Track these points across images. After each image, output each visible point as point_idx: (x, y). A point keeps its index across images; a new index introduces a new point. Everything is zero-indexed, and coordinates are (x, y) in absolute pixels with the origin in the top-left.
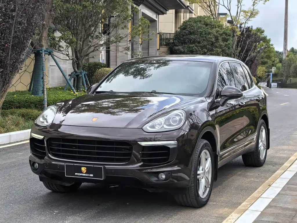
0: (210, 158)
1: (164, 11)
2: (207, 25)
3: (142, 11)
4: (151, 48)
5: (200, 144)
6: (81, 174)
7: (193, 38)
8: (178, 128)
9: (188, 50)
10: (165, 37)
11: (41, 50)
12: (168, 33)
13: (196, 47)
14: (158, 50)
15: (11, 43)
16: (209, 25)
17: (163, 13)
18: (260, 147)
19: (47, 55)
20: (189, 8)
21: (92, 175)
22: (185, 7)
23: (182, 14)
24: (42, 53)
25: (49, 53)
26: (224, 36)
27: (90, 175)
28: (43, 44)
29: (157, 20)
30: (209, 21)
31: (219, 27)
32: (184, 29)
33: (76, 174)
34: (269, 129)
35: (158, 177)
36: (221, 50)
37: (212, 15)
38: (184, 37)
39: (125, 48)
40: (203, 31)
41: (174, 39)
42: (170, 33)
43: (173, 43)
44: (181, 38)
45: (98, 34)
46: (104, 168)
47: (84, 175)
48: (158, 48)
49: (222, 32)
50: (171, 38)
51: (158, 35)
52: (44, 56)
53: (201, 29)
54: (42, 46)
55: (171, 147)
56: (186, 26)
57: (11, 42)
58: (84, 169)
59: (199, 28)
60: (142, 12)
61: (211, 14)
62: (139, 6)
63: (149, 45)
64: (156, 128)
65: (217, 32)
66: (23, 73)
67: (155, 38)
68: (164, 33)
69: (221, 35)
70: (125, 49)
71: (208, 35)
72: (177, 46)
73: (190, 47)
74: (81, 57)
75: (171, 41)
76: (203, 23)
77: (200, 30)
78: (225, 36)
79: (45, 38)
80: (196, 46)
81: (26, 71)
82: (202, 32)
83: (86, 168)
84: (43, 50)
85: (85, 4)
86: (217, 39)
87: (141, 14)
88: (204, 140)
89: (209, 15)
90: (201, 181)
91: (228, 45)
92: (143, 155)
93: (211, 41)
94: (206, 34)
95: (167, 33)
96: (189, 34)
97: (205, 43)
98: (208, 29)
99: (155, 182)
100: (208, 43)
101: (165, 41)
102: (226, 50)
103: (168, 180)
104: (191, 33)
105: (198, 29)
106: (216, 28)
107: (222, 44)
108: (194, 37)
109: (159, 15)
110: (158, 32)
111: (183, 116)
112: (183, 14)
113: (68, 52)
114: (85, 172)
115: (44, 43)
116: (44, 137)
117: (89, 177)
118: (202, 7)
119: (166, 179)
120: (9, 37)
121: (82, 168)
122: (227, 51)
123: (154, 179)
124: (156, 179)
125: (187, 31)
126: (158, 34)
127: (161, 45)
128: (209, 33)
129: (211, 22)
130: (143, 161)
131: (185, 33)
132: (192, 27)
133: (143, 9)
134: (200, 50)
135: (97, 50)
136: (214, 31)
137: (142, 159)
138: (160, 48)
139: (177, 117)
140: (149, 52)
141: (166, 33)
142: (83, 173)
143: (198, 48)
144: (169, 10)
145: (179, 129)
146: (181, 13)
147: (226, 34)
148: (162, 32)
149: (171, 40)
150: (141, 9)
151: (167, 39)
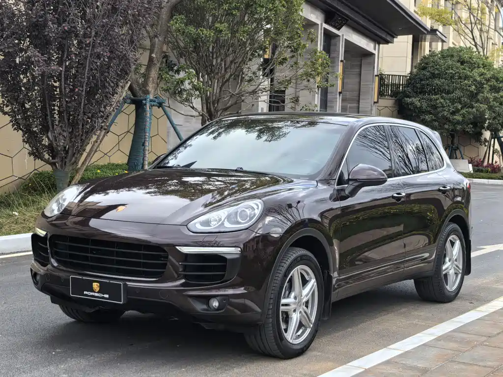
0: (315, 280)
1: (388, 38)
2: (462, 63)
3: (345, 37)
4: (364, 99)
5: (290, 255)
6: (92, 294)
7: (437, 85)
8: (246, 227)
9: (428, 104)
10: (390, 81)
11: (145, 100)
12: (396, 76)
13: (442, 99)
14: (375, 103)
15: (85, 87)
16: (467, 62)
17: (387, 42)
18: (445, 270)
19: (155, 108)
20: (437, 32)
21: (107, 296)
22: (426, 32)
23: (427, 44)
24: (145, 105)
25: (158, 105)
26: (493, 82)
27: (104, 296)
28: (150, 90)
29: (376, 52)
30: (467, 56)
31: (484, 66)
32: (424, 68)
33: (85, 293)
34: (470, 241)
35: (208, 304)
36: (486, 106)
37: (476, 45)
38: (423, 82)
39: (292, 99)
40: (456, 73)
41: (405, 86)
42: (400, 76)
43: (404, 92)
44: (417, 83)
45: (251, 75)
46: (125, 285)
47: (96, 294)
48: (376, 100)
49: (489, 76)
50: (401, 83)
51: (377, 78)
52: (148, 109)
53: (452, 69)
54: (147, 92)
55: (228, 257)
56: (427, 64)
57: (85, 85)
58: (96, 286)
59: (449, 68)
60: (345, 39)
61: (473, 43)
62: (339, 29)
63: (359, 94)
64: (211, 226)
65: (482, 74)
66: (123, 136)
67: (371, 83)
68: (389, 75)
69: (488, 80)
70: (292, 101)
71: (465, 80)
72: (409, 97)
73: (431, 100)
74: (217, 112)
75: (401, 89)
76: (456, 59)
77: (451, 71)
78: (495, 83)
79: (153, 80)
80: (442, 97)
81: (129, 133)
82: (453, 74)
83: (98, 284)
84: (148, 100)
85: (219, 26)
86: (480, 86)
87: (342, 42)
88: (301, 249)
89: (468, 45)
90: (291, 315)
91: (499, 98)
92: (185, 268)
93: (469, 91)
94: (460, 78)
95: (394, 75)
96: (430, 78)
97: (458, 93)
98: (465, 69)
99: (202, 311)
100: (463, 93)
101: (391, 89)
102: (496, 107)
103: (222, 309)
104: (434, 76)
105: (447, 70)
106: (479, 67)
107: (489, 95)
108: (439, 82)
109: (381, 45)
110: (376, 73)
111: (258, 208)
112: (429, 43)
113: (192, 103)
114: (98, 290)
115: (151, 87)
116: (47, 234)
117: (103, 298)
118: (458, 31)
119: (219, 309)
120: (82, 78)
121: (93, 284)
122: (497, 109)
123: (199, 307)
124: (205, 307)
125: (428, 72)
126: (376, 76)
127: (381, 94)
128: (466, 77)
129: (470, 58)
130: (185, 277)
131: (424, 75)
132: (436, 65)
133: (347, 35)
134: (449, 105)
135: (243, 101)
136: (475, 73)
137: (183, 274)
138: (380, 100)
139: (247, 210)
140: (359, 106)
141: (392, 75)
142: (95, 292)
143: (445, 101)
144: (399, 37)
145: (247, 229)
146: (425, 41)
147: (497, 80)
148: (385, 74)
149: (401, 87)
150: (343, 35)
151: (392, 85)
